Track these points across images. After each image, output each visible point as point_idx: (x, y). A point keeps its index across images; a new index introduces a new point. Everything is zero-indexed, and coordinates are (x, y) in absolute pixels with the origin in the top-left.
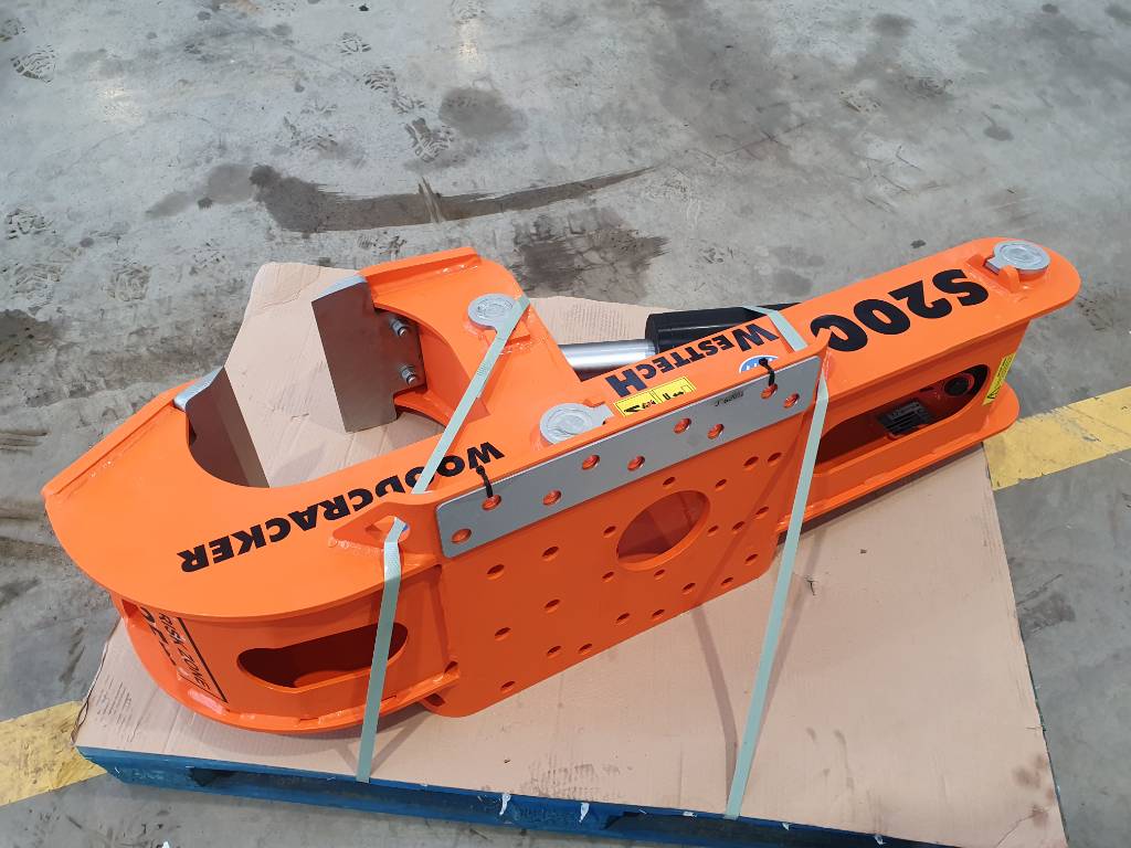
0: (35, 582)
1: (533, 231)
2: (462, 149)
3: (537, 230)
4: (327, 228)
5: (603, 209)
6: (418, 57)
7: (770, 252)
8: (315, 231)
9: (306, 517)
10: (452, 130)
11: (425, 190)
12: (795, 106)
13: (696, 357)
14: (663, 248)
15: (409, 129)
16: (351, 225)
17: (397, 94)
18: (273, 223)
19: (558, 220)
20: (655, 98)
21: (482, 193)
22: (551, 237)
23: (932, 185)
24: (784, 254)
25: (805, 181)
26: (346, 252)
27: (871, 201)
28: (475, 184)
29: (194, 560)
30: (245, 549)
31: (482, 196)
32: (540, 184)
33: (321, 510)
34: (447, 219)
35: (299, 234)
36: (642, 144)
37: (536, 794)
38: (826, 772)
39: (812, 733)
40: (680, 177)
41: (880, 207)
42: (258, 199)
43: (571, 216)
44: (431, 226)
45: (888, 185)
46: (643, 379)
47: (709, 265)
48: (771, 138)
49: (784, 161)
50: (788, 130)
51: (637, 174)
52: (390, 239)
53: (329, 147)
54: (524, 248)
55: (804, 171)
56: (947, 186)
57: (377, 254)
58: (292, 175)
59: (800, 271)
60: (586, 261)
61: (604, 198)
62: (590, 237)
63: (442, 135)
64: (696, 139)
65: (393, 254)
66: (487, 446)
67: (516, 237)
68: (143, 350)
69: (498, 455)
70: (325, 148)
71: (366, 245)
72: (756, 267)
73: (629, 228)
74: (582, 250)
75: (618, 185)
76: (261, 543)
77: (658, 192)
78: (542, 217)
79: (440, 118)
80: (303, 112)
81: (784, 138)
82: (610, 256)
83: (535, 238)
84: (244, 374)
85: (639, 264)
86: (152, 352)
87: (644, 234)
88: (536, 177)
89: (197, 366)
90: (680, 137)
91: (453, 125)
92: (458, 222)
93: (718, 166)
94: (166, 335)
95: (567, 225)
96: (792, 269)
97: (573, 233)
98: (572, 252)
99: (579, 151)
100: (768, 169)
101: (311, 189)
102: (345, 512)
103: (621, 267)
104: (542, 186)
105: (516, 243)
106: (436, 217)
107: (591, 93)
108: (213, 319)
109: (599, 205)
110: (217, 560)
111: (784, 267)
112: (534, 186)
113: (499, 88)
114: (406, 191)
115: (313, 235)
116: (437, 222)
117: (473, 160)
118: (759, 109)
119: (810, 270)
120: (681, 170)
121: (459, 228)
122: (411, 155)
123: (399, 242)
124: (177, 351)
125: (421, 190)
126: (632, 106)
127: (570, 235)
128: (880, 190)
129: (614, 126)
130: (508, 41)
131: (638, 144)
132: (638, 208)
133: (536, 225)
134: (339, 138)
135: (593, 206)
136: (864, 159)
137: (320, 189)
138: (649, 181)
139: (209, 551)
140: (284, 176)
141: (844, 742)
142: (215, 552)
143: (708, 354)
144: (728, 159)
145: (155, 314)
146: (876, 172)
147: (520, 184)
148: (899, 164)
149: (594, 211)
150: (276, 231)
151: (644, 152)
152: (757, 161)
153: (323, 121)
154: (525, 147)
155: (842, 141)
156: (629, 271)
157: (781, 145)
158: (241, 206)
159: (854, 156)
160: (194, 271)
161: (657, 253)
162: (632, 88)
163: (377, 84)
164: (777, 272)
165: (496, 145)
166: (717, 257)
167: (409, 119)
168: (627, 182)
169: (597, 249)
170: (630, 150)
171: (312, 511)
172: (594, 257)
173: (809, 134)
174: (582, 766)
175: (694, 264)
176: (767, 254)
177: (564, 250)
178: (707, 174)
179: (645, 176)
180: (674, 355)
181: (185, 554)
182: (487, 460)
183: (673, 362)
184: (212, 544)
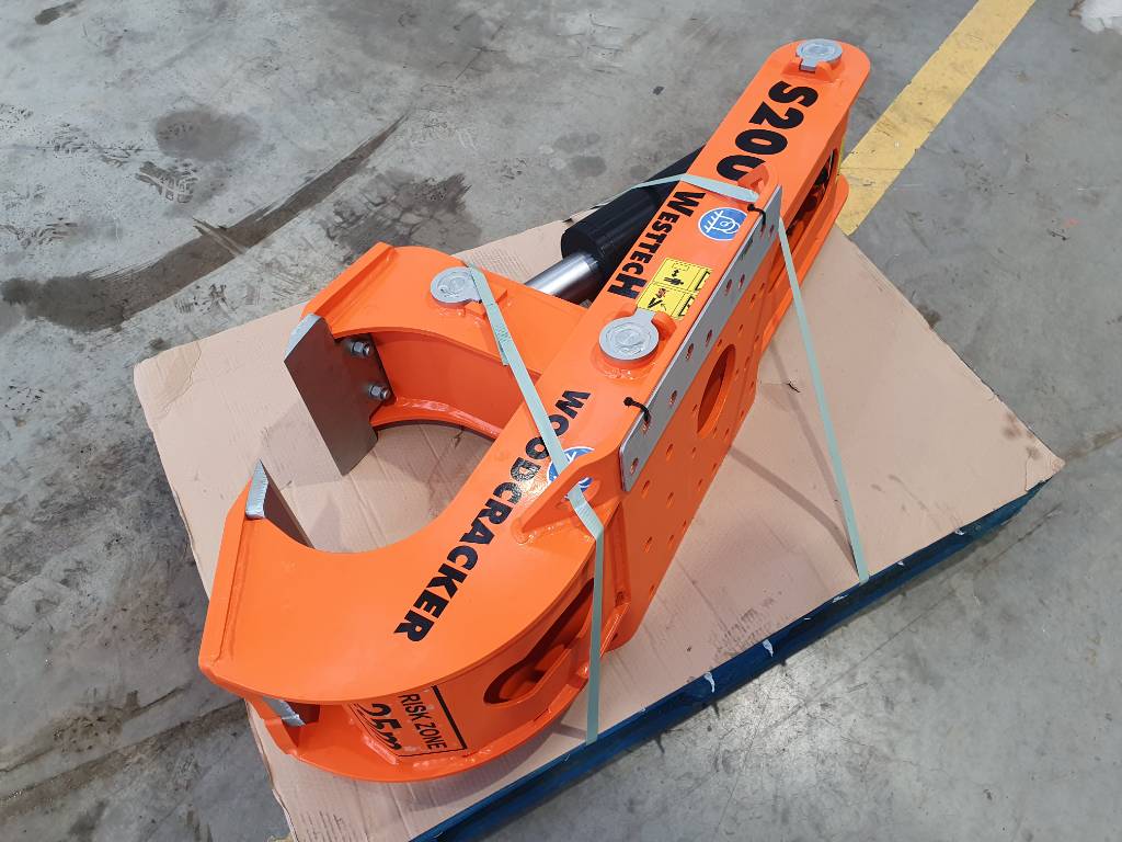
0: (101, 805)
1: (339, 220)
2: (210, 175)
3: (342, 217)
4: (133, 312)
5: (388, 172)
6: (93, 102)
7: (553, 147)
8: (123, 319)
9: (478, 533)
10: (187, 161)
11: (206, 230)
12: (484, 13)
14: (465, 183)
15: (141, 178)
16: (157, 297)
17: (100, 149)
18: (72, 333)
19: (354, 200)
20: (358, 54)
21: (262, 207)
22: (359, 218)
23: (635, 38)
24: (564, 143)
25: (538, 76)
26: (174, 323)
27: (599, 70)
28: (250, 202)
29: (415, 627)
30: (452, 590)
31: (267, 209)
32: (312, 175)
33: (485, 520)
34: (250, 247)
35: (109, 330)
36: (379, 99)
37: (730, 658)
38: (903, 508)
39: (876, 487)
40: (433, 115)
41: (609, 73)
42: (31, 316)
43: (364, 191)
44: (238, 260)
45: (603, 51)
46: (636, 276)
47: (513, 181)
48: (484, 49)
49: (510, 66)
50: (493, 38)
51: (394, 128)
52: (206, 292)
53: (66, 231)
54: (342, 238)
55: (531, 67)
56: (645, 33)
57: (205, 310)
58: (51, 276)
59: (587, 153)
60: (407, 225)
61: (381, 161)
62: (394, 201)
63: (181, 170)
64: (421, 76)
65: (221, 304)
66: (566, 394)
67: (328, 232)
68: (28, 526)
69: (586, 396)
70: (65, 233)
71: (187, 308)
72: (551, 166)
73: (423, 179)
74: (397, 216)
75: (384, 146)
76: (461, 577)
77: (425, 137)
78: (338, 203)
79: (167, 154)
80: (7, 207)
81: (493, 45)
82: (424, 210)
83: (344, 225)
84: (196, 479)
85: (454, 206)
86: (40, 523)
87: (439, 179)
88: (304, 171)
89: (105, 509)
90: (407, 82)
91: (183, 156)
92: (261, 244)
93: (458, 92)
94: (42, 498)
95: (366, 201)
96: (578, 153)
97: (377, 205)
98: (389, 223)
99: (326, 130)
100: (499, 77)
101: (83, 280)
102: (505, 509)
103: (442, 216)
104: (316, 176)
105: (332, 238)
106: (237, 250)
107: (296, 72)
108: (83, 456)
109: (382, 170)
110: (437, 614)
111: (571, 156)
112: (308, 179)
113: (204, 102)
114: (187, 239)
115: (124, 324)
116: (241, 253)
117: (231, 180)
118: (456, 28)
119: (593, 148)
120: (429, 109)
121: (267, 250)
122: (164, 203)
123: (219, 290)
124: (69, 507)
125: (200, 230)
126: (341, 69)
127: (375, 209)
128: (599, 58)
129: (340, 93)
130: (173, 53)
131: (375, 100)
132: (418, 158)
133: (338, 213)
134: (72, 217)
135: (376, 174)
136: (570, 36)
137: (94, 276)
138: (409, 129)
139: (421, 612)
140: (42, 281)
141: (899, 481)
142: (428, 609)
143: (667, 232)
144: (462, 83)
145: (12, 484)
146: (586, 44)
147: (293, 183)
148: (599, 30)
149: (380, 177)
150: (79, 339)
151: (386, 107)
152: (487, 75)
153: (38, 208)
154: (272, 148)
155: (541, 27)
156: (450, 217)
157: (496, 52)
158: (14, 332)
159: (561, 38)
160: (18, 421)
161: (463, 190)
162: (330, 52)
163: (69, 146)
164: (570, 161)
165: (243, 158)
166: (514, 171)
167: (134, 168)
168: (390, 140)
169: (409, 209)
170: (372, 109)
171: (476, 524)
172: (411, 218)
173: (512, 33)
174: (746, 615)
175: (501, 185)
176: (552, 151)
177: (379, 224)
178: (453, 103)
179: (402, 127)
180: (642, 245)
181: (401, 628)
182: (580, 405)
183: (647, 251)
184: (418, 604)
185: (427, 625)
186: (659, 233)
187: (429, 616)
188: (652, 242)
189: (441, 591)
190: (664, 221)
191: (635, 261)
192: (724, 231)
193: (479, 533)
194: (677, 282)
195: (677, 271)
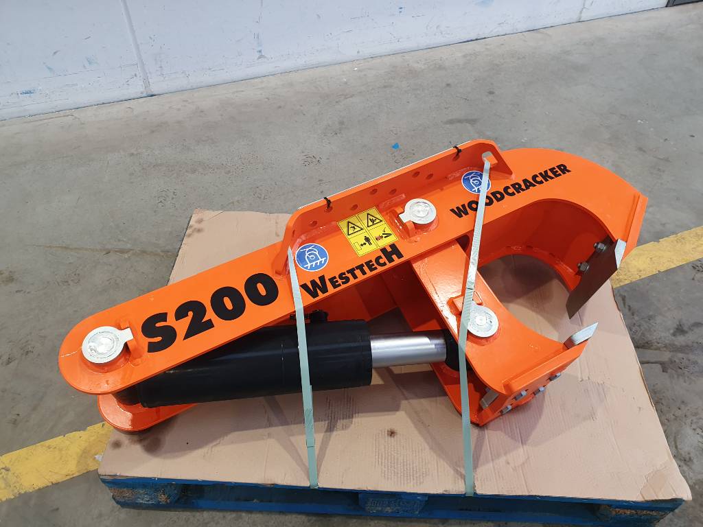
13: (352, 271)
29: (563, 169)
30: (546, 172)
33: (523, 187)
46: (383, 256)
66: (460, 216)
69: (452, 210)
102: (513, 186)
143: (344, 274)
171: (527, 188)
180: (364, 273)
181: (568, 171)
182: (458, 208)
183: (366, 268)
184: (560, 175)
185: (559, 167)
186: (349, 275)
187: (557, 169)
188: (358, 272)
189: (550, 174)
190: (340, 281)
191: (376, 265)
192: (317, 253)
193: (528, 184)
194: (367, 239)
195: (362, 245)
